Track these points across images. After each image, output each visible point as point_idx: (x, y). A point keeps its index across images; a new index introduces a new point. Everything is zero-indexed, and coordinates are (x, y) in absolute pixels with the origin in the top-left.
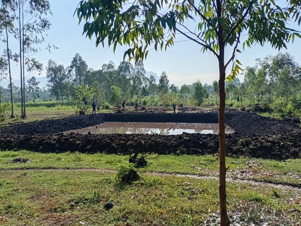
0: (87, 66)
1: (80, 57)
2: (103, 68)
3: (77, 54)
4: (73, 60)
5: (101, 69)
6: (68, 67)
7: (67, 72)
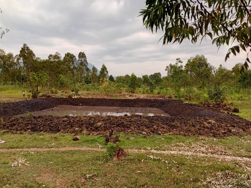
0: (34, 55)
1: (28, 47)
2: (49, 58)
3: (25, 45)
4: (21, 49)
5: (48, 59)
6: (17, 55)
7: (16, 60)
